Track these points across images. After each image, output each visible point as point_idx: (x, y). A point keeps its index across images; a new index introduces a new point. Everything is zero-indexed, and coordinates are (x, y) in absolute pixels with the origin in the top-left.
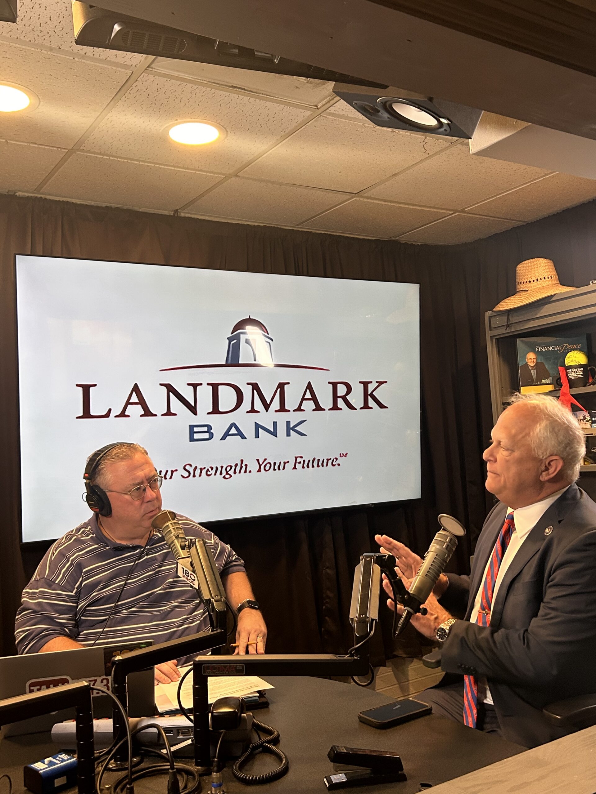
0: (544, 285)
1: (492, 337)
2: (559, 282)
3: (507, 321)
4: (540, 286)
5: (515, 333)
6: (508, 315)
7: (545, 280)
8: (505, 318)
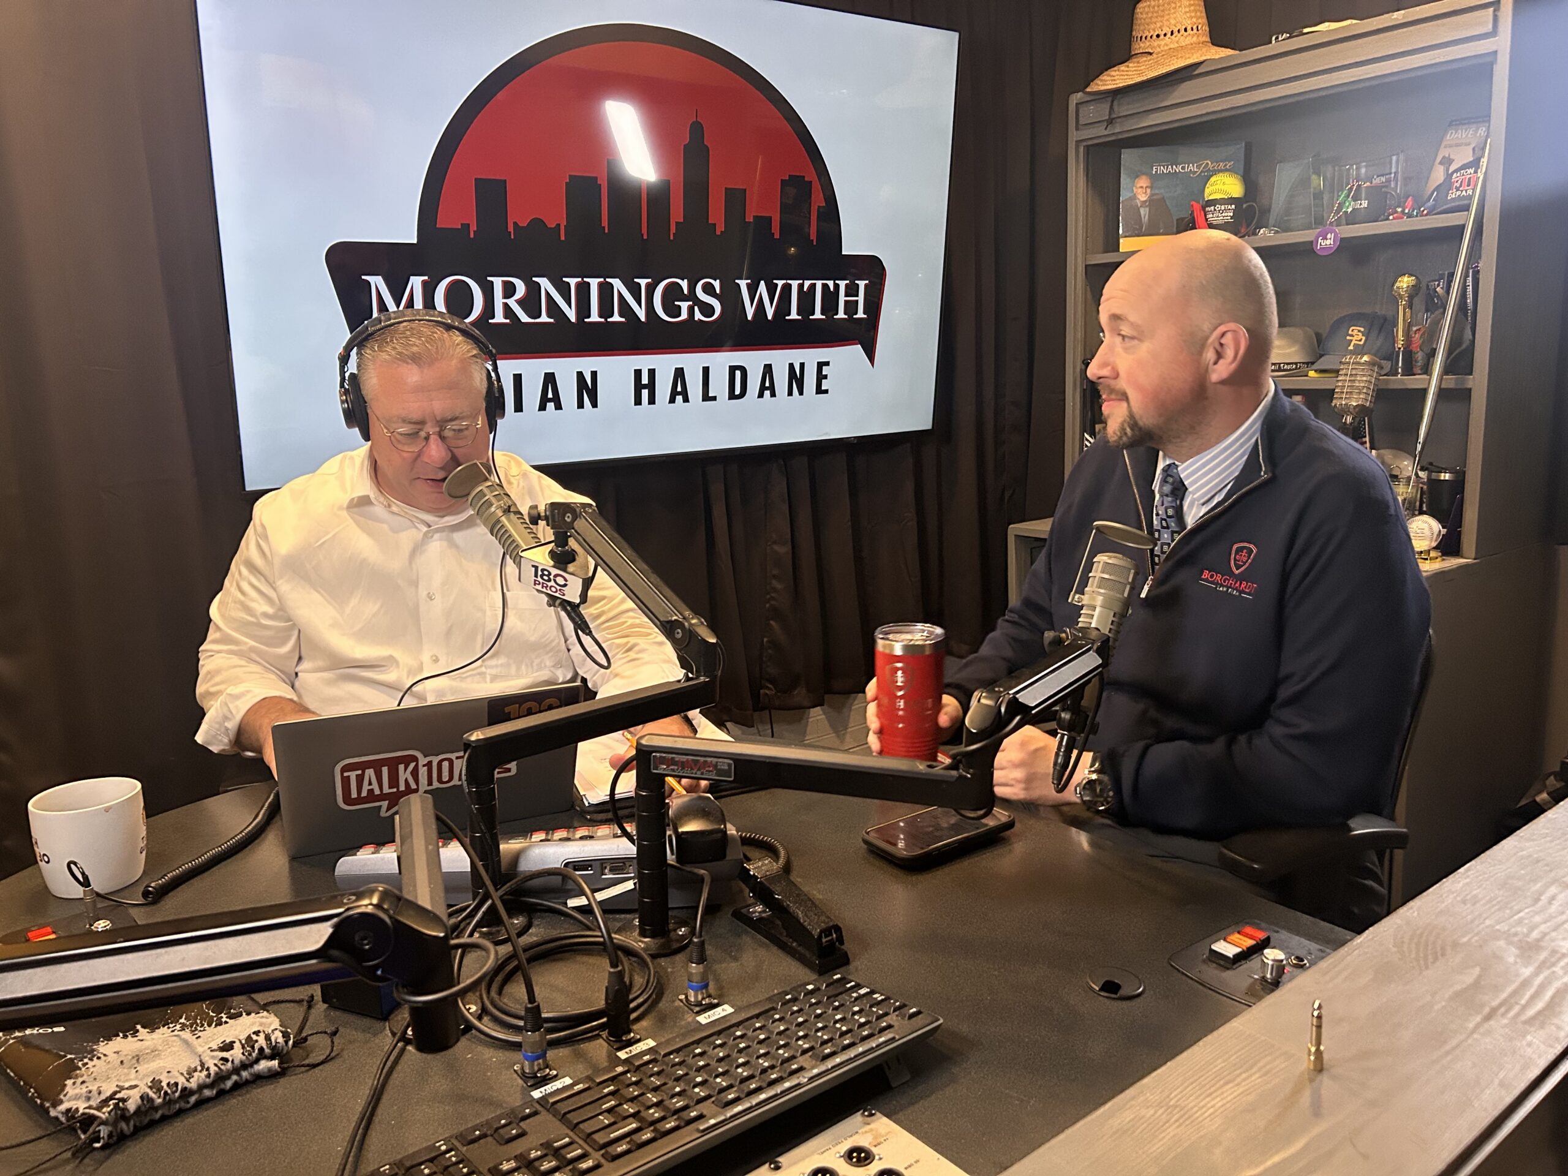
0: (1184, 44)
1: (1078, 142)
2: (1209, 40)
3: (1110, 112)
4: (1177, 45)
5: (1120, 137)
6: (1112, 102)
7: (1186, 34)
8: (1106, 107)
